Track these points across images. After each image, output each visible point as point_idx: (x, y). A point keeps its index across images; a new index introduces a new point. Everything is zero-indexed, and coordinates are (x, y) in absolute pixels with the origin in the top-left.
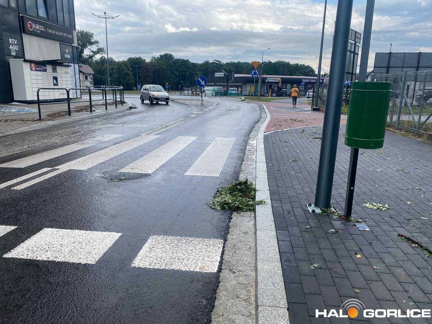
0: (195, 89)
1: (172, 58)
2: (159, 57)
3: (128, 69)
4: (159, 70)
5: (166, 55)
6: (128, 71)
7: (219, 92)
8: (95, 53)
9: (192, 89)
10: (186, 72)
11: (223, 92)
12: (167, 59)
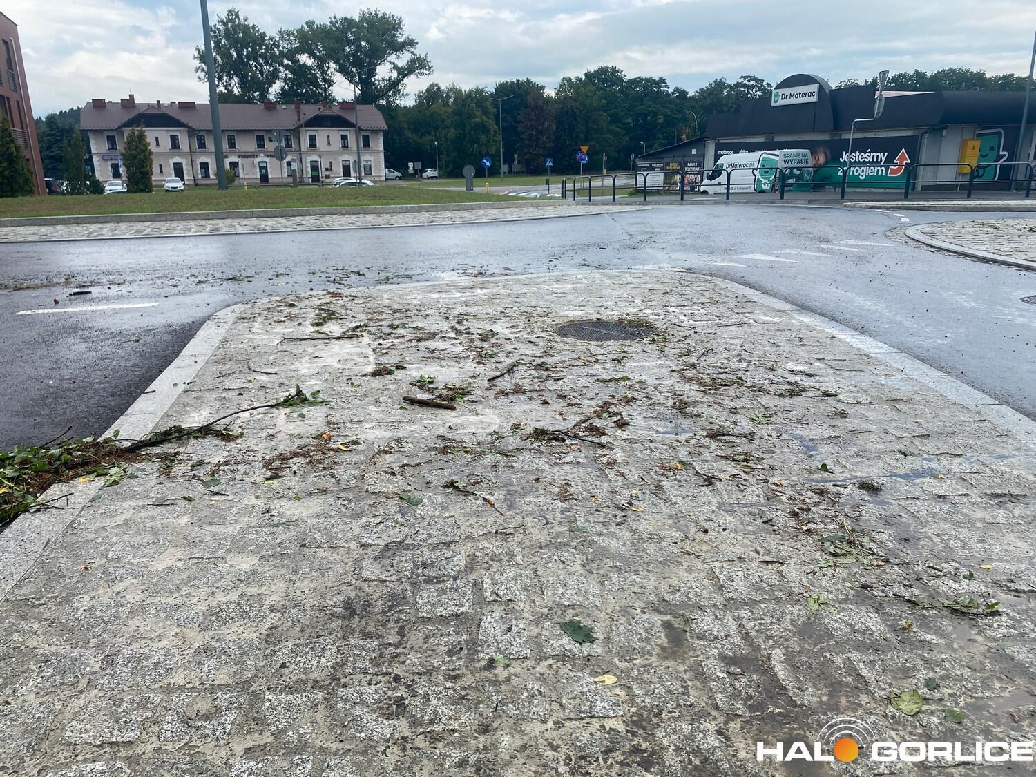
0: (679, 164)
1: (620, 79)
2: (584, 78)
3: (485, 112)
4: (575, 110)
5: (602, 71)
6: (484, 118)
7: (792, 176)
8: (404, 72)
9: (668, 164)
10: (655, 114)
11: (809, 174)
12: (604, 81)
